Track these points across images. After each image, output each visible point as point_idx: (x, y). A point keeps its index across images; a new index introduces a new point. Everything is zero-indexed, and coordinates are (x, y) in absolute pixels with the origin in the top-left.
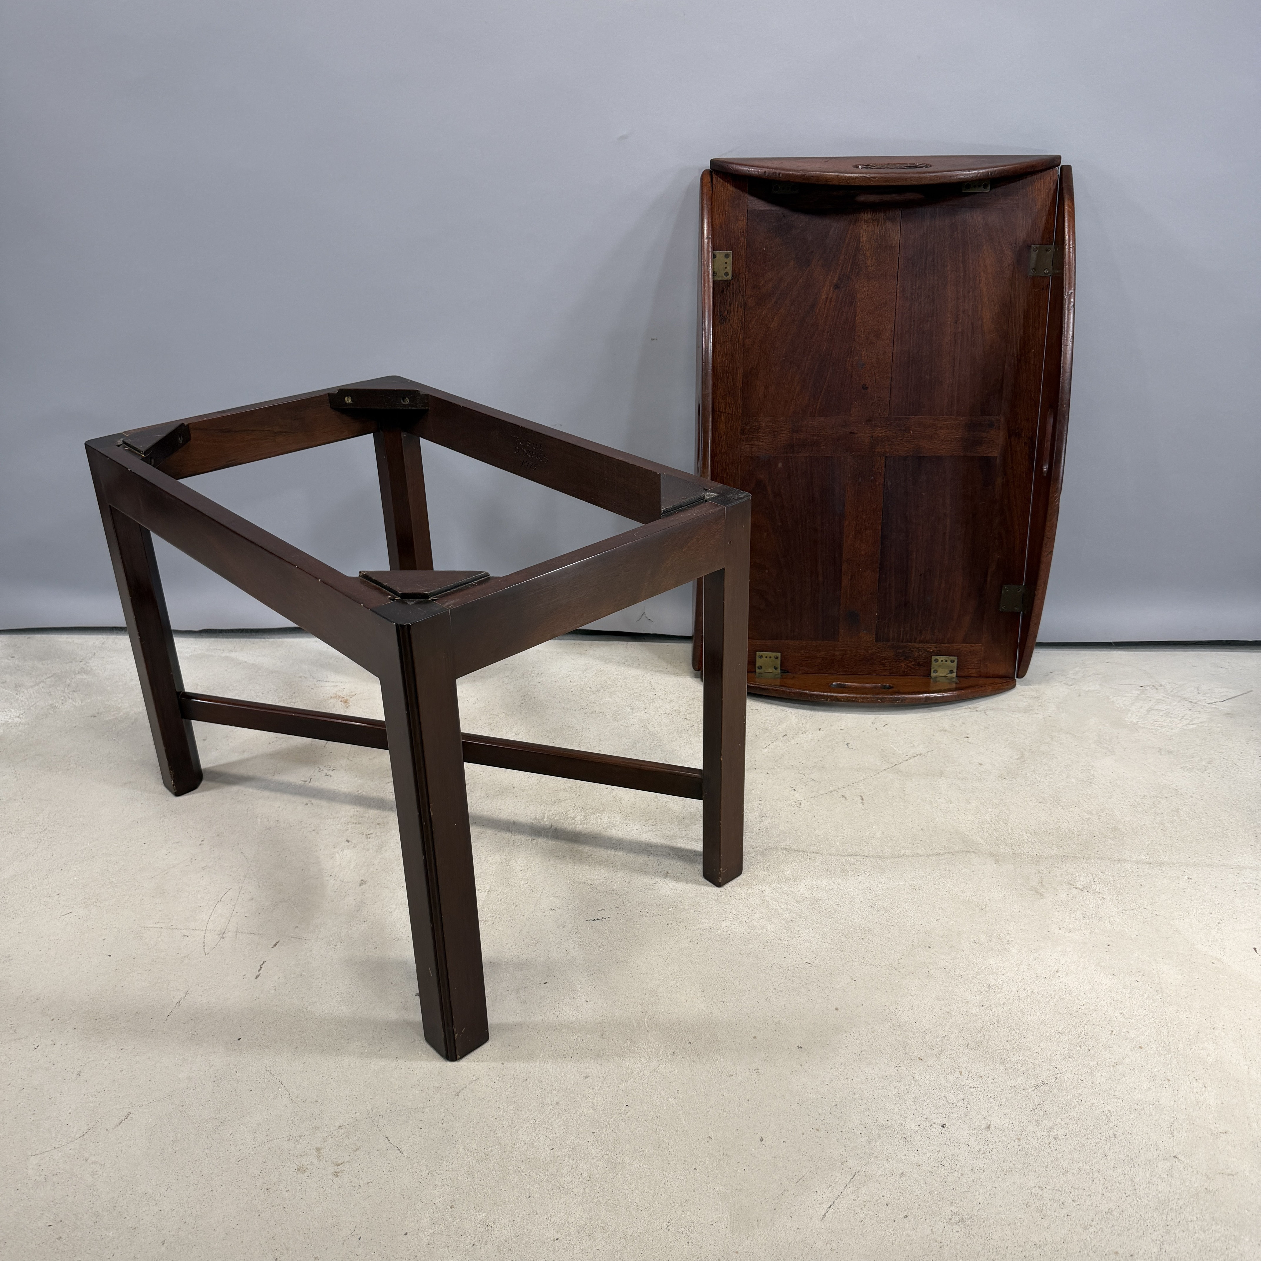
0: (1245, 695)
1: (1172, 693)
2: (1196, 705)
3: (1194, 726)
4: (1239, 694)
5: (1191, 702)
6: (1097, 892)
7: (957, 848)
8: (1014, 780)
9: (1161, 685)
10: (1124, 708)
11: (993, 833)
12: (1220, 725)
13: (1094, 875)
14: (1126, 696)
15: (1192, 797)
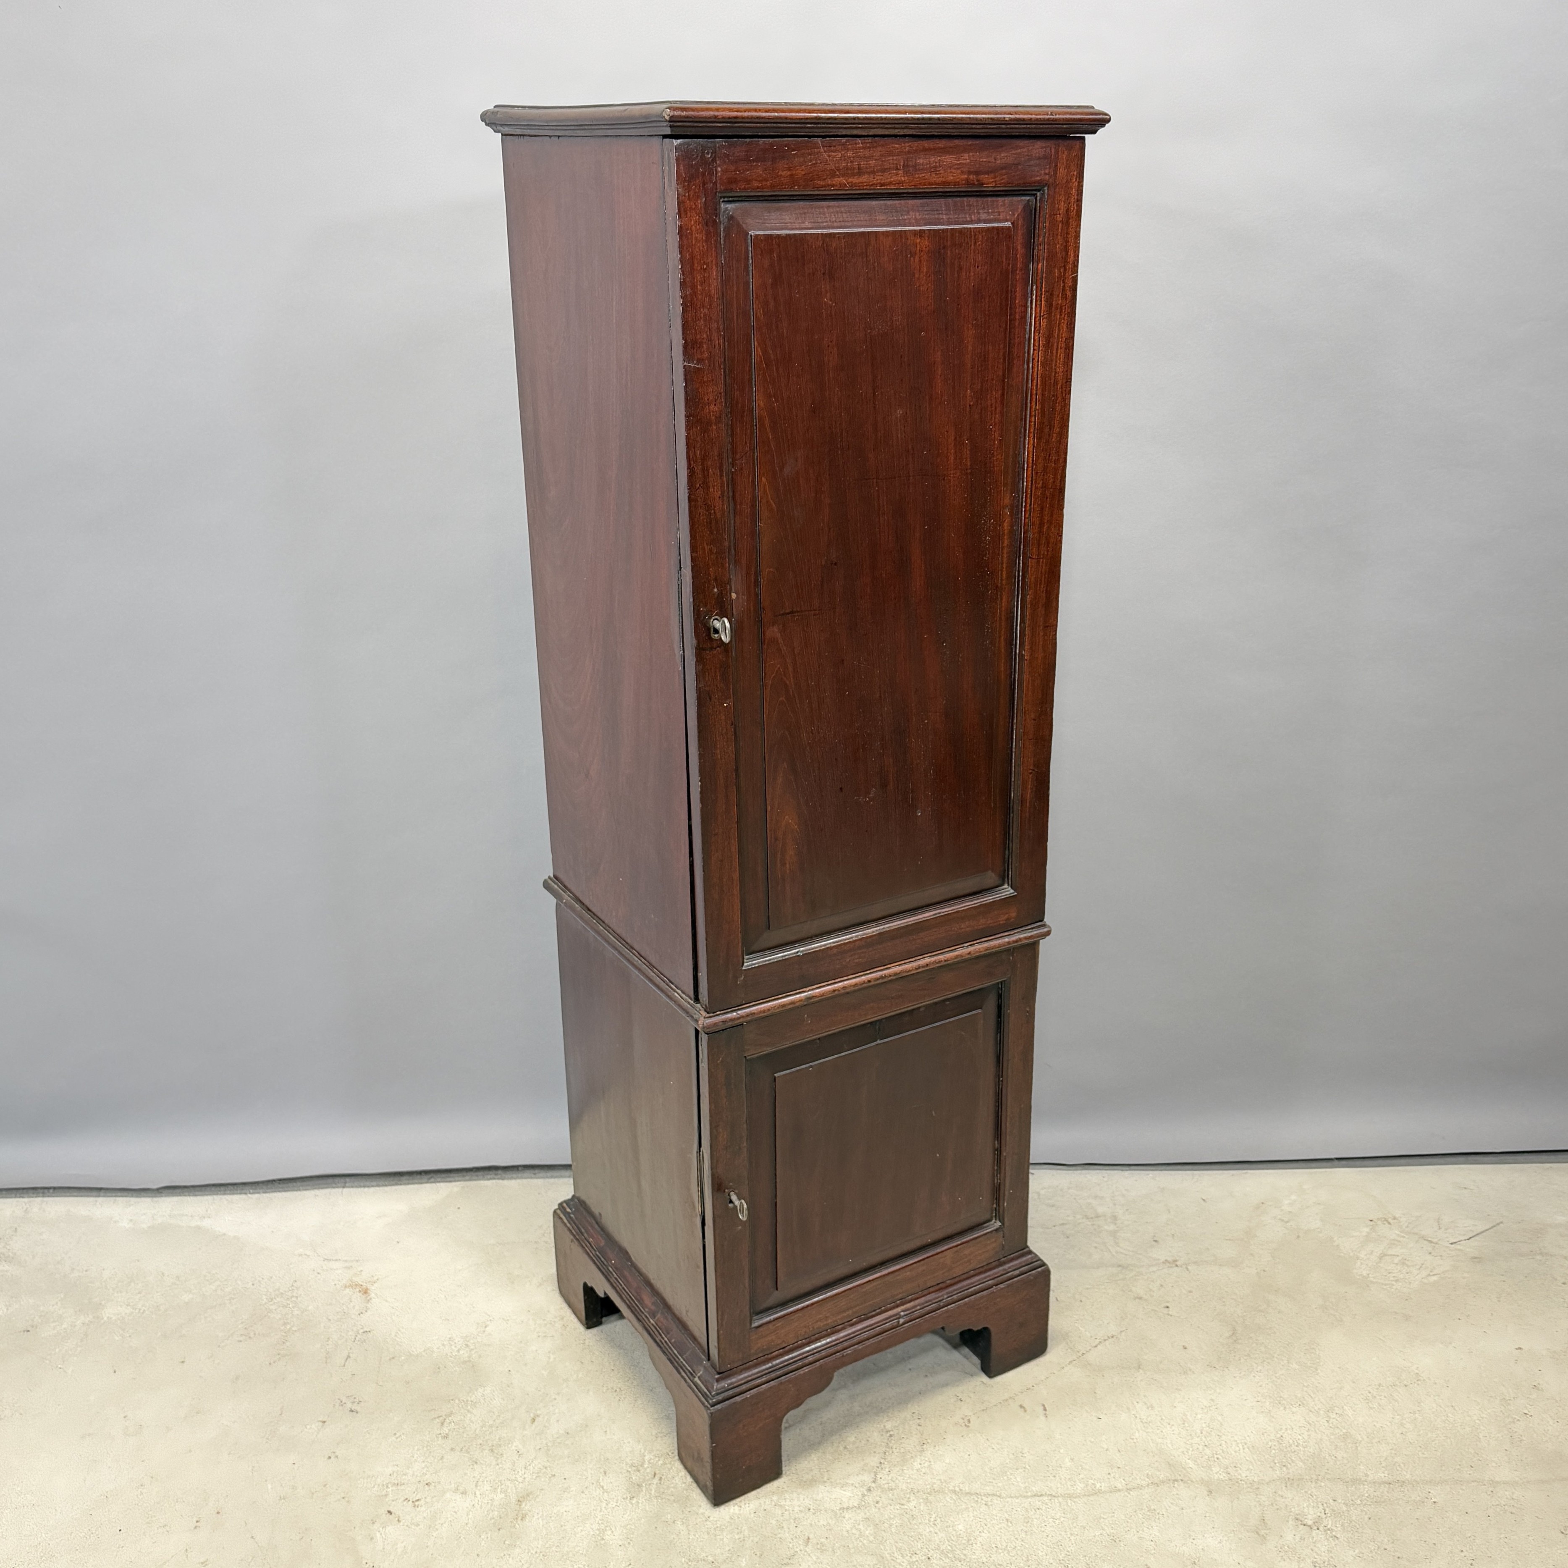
0: (1495, 1228)
1: (1407, 1229)
2: (1437, 1246)
3: (1435, 1278)
4: (1487, 1227)
5: (1431, 1242)
6: (1329, 1529)
7: (1162, 1476)
8: (1225, 1369)
9: (1395, 1218)
10: (1352, 1254)
11: (1204, 1450)
12: (1466, 1275)
13: (1325, 1505)
14: (1353, 1237)
15: (1436, 1383)
